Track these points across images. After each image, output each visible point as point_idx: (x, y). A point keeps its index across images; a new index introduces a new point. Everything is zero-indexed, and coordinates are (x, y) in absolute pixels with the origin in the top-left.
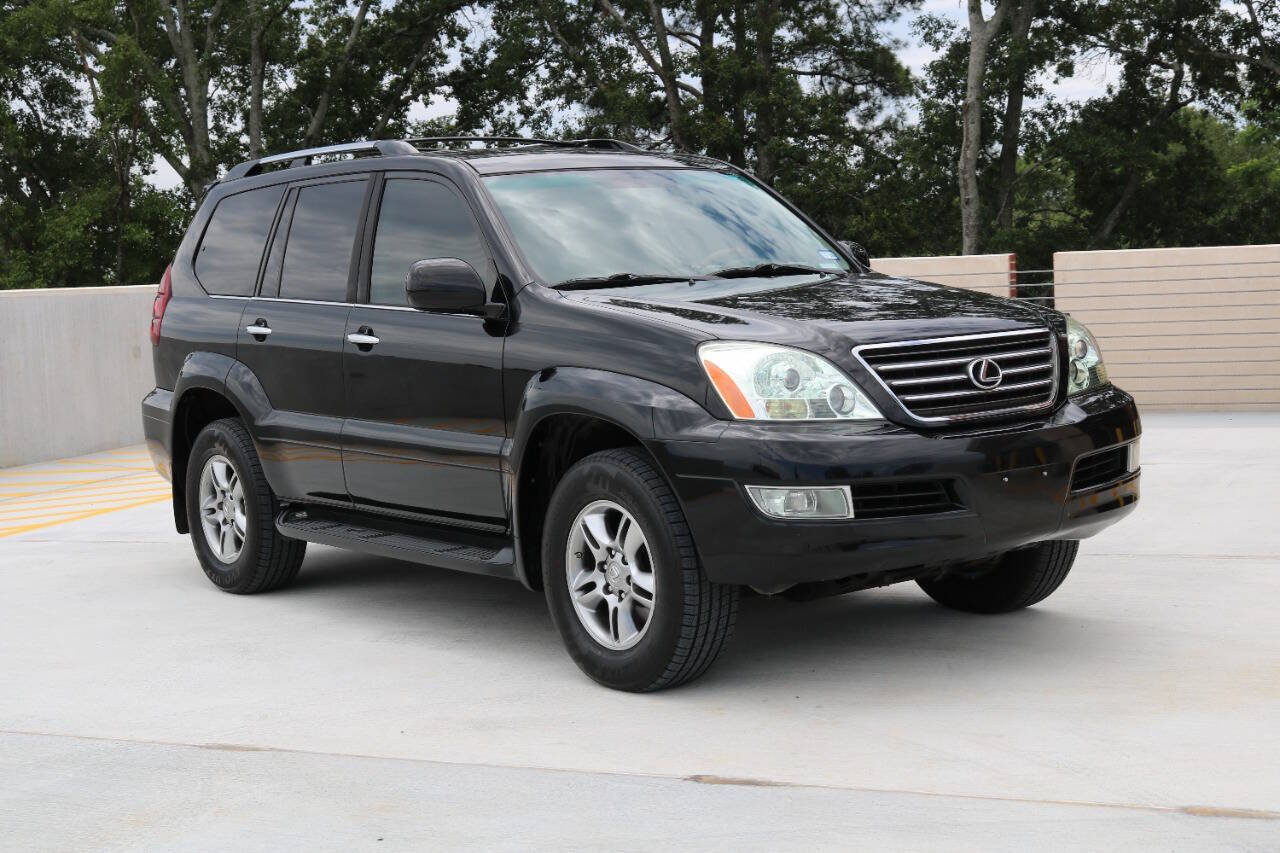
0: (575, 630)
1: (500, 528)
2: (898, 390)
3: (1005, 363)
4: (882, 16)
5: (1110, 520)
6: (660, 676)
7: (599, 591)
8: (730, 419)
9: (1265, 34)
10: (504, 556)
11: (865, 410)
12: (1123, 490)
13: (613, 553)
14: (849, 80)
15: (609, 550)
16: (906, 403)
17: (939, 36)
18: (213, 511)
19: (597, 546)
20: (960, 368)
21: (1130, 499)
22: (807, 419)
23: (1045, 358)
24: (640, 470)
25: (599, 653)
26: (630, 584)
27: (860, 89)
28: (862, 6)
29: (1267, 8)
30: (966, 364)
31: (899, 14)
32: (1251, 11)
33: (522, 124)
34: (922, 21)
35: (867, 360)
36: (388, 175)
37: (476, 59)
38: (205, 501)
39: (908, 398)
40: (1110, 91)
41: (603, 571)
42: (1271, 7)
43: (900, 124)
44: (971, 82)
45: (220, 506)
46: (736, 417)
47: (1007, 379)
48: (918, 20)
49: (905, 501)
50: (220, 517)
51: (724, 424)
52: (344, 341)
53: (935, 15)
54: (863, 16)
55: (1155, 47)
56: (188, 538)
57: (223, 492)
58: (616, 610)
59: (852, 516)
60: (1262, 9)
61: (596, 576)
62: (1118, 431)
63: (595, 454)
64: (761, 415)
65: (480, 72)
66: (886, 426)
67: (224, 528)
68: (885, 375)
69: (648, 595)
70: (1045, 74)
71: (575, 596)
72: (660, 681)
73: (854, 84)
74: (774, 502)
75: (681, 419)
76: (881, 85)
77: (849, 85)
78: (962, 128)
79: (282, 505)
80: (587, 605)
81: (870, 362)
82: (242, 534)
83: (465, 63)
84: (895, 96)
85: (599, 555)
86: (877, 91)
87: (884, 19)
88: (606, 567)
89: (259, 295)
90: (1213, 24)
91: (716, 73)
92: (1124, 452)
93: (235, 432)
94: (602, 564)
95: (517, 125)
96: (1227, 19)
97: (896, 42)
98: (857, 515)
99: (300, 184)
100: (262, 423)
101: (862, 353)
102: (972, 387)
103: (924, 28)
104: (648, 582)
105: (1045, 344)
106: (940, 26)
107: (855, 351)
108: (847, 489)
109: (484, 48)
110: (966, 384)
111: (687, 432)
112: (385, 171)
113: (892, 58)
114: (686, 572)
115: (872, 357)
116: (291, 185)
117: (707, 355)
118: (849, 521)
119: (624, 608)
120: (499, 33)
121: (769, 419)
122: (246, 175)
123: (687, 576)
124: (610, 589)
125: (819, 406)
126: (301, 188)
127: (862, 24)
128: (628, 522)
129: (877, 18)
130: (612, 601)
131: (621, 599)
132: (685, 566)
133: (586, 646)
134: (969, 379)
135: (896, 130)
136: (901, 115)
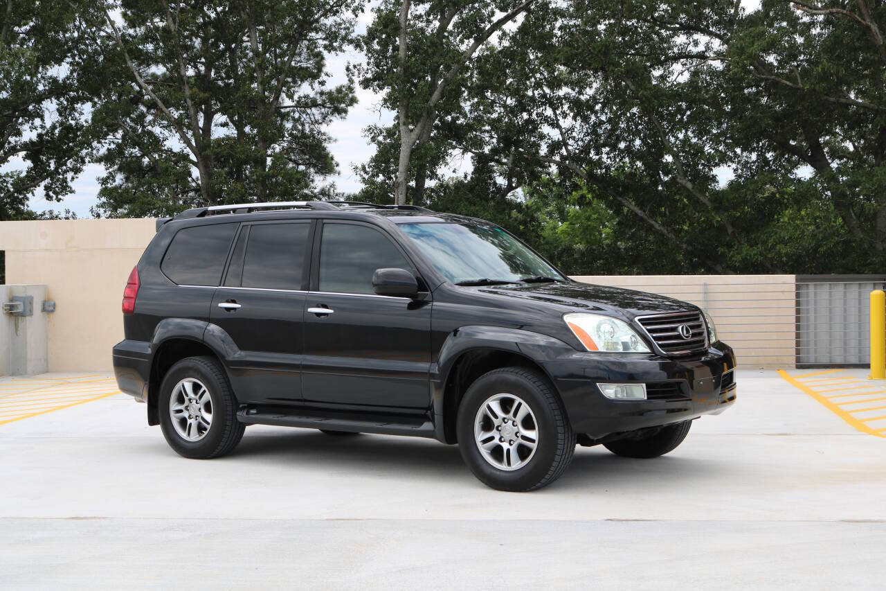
0: (481, 462)
1: (423, 412)
2: (655, 338)
3: (692, 327)
4: (320, 121)
5: (723, 408)
6: (539, 482)
7: (496, 441)
8: (586, 351)
9: (570, 148)
10: (427, 426)
11: (642, 348)
12: (729, 394)
13: (506, 420)
14: (295, 162)
15: (504, 419)
16: (659, 345)
17: (380, 138)
18: (180, 411)
19: (496, 417)
20: (674, 329)
21: (732, 398)
22: (621, 351)
23: (699, 326)
24: (530, 377)
25: (498, 473)
26: (518, 437)
27: (302, 168)
28: (307, 114)
29: (570, 132)
30: (677, 327)
31: (330, 121)
32: (562, 133)
33: (73, 179)
34: (370, 129)
35: (642, 324)
36: (325, 221)
37: (47, 134)
38: (174, 406)
39: (660, 343)
40: (466, 177)
41: (500, 431)
42: (572, 132)
43: (332, 191)
44: (401, 168)
45: (187, 408)
46: (589, 350)
47: (694, 335)
48: (368, 128)
49: (664, 392)
50: (186, 414)
51: (583, 354)
52: (305, 311)
53: (378, 125)
54: (308, 120)
55: (495, 151)
56: (158, 428)
57: (190, 400)
58: (508, 451)
59: (646, 398)
60: (567, 132)
61: (494, 433)
62: (725, 364)
63: (498, 370)
64: (602, 349)
65: (48, 141)
66: (652, 356)
67: (189, 421)
68: (650, 331)
69: (533, 441)
70: (448, 167)
71: (479, 445)
72: (538, 484)
73: (298, 164)
74: (610, 391)
75: (559, 351)
76: (314, 166)
77: (294, 165)
78: (394, 198)
79: (241, 406)
80: (487, 449)
81: (643, 324)
82: (208, 423)
83: (40, 136)
84: (322, 174)
85: (496, 422)
86: (312, 170)
87: (321, 123)
88: (500, 429)
89: (224, 286)
90: (532, 139)
91: (234, 154)
92: (731, 375)
93: (205, 364)
94: (498, 427)
95: (69, 180)
96: (542, 137)
97: (329, 139)
98: (648, 398)
99: (250, 223)
100: (230, 358)
101: (639, 320)
102: (683, 339)
103: (371, 133)
104: (533, 434)
105: (698, 319)
106: (381, 132)
107: (636, 319)
108: (644, 385)
109: (54, 127)
110: (679, 337)
111: (559, 358)
112: (323, 219)
113: (324, 149)
114: (559, 428)
115: (645, 322)
116: (242, 224)
117: (568, 319)
118: (645, 401)
119: (513, 449)
120: (60, 115)
121: (605, 351)
122: (198, 216)
123: (560, 430)
124: (503, 440)
125: (625, 345)
126: (252, 225)
127: (307, 125)
128: (520, 404)
129: (317, 122)
130: (505, 446)
131: (511, 445)
132: (558, 424)
133: (488, 470)
134: (680, 334)
135: (329, 196)
136: (333, 186)
